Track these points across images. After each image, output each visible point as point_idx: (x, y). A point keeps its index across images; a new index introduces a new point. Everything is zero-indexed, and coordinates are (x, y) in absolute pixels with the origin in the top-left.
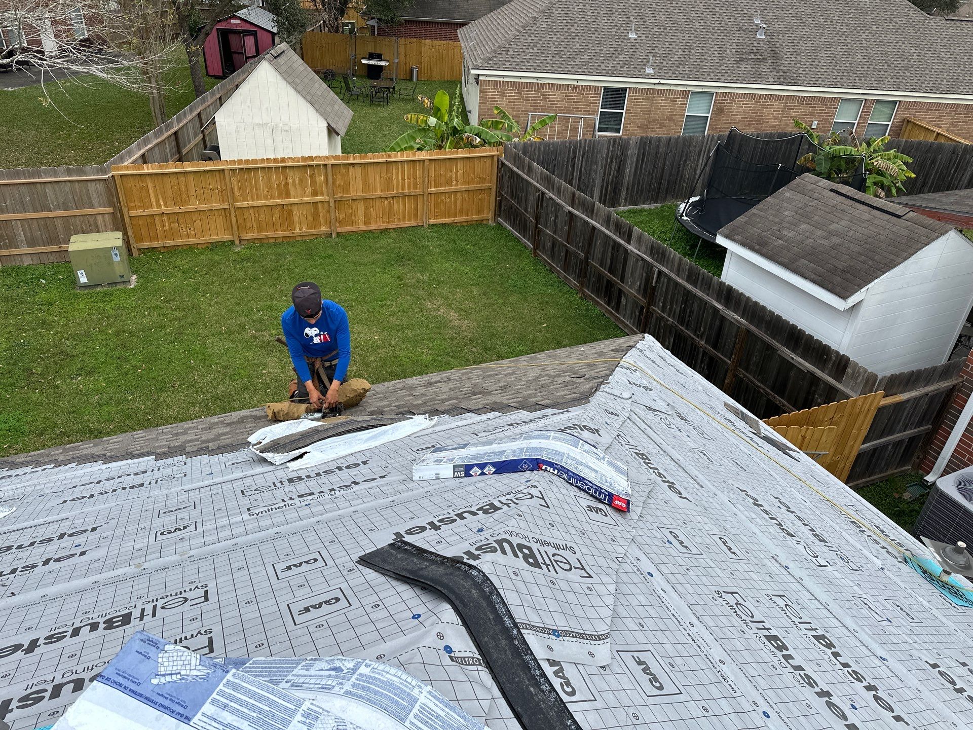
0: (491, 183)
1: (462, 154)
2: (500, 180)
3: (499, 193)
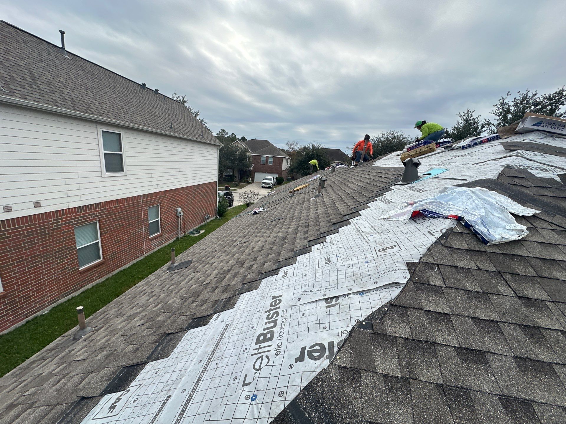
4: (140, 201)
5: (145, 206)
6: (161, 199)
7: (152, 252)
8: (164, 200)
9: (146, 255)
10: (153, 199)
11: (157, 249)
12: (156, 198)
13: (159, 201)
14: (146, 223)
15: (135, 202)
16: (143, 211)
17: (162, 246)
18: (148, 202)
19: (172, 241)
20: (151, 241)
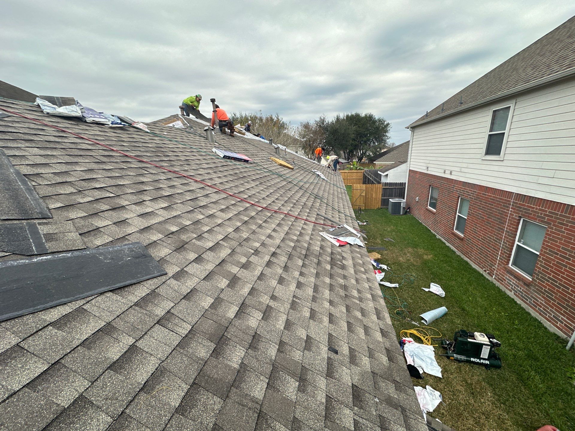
0: (362, 178)
1: (355, 171)
2: (364, 177)
3: (363, 179)
4: (510, 201)
5: (514, 212)
6: (552, 217)
7: (502, 288)
8: (559, 223)
9: (495, 282)
10: (533, 208)
11: (511, 294)
12: (540, 210)
13: (545, 218)
14: (507, 238)
15: (503, 200)
16: (510, 217)
17: (524, 305)
18: (520, 208)
19: (550, 326)
20: (507, 272)
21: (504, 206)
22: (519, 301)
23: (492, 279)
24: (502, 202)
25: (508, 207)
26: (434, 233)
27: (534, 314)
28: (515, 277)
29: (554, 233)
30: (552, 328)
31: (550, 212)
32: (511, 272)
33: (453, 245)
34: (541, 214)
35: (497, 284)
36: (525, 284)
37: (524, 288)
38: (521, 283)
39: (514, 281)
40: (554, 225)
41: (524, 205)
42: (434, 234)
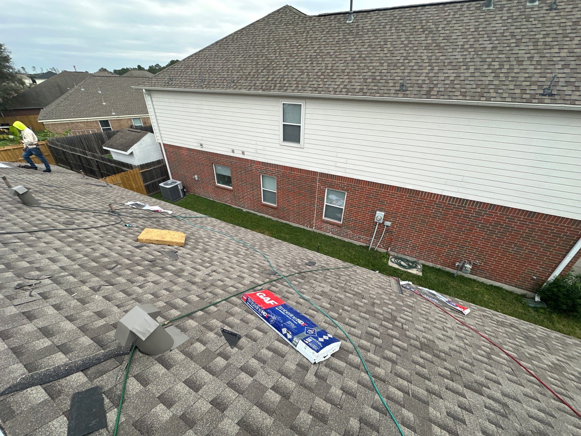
2: (51, 151)
4: (316, 178)
5: (321, 185)
6: (349, 187)
7: (323, 233)
8: (354, 190)
9: (315, 231)
10: (336, 182)
11: (330, 234)
12: (340, 183)
13: (344, 188)
14: (320, 202)
15: (310, 177)
16: (318, 188)
17: (339, 238)
18: (326, 182)
19: (357, 243)
20: (324, 222)
21: (311, 181)
22: (336, 237)
23: (313, 229)
24: (310, 179)
25: (315, 182)
26: (237, 207)
27: (347, 240)
28: (330, 224)
29: (352, 196)
30: (358, 243)
31: (347, 184)
32: (327, 222)
33: (266, 214)
34: (342, 185)
35: (318, 231)
36: (338, 226)
37: (339, 229)
38: (335, 226)
39: (330, 227)
40: (351, 191)
41: (329, 181)
42: (239, 209)
